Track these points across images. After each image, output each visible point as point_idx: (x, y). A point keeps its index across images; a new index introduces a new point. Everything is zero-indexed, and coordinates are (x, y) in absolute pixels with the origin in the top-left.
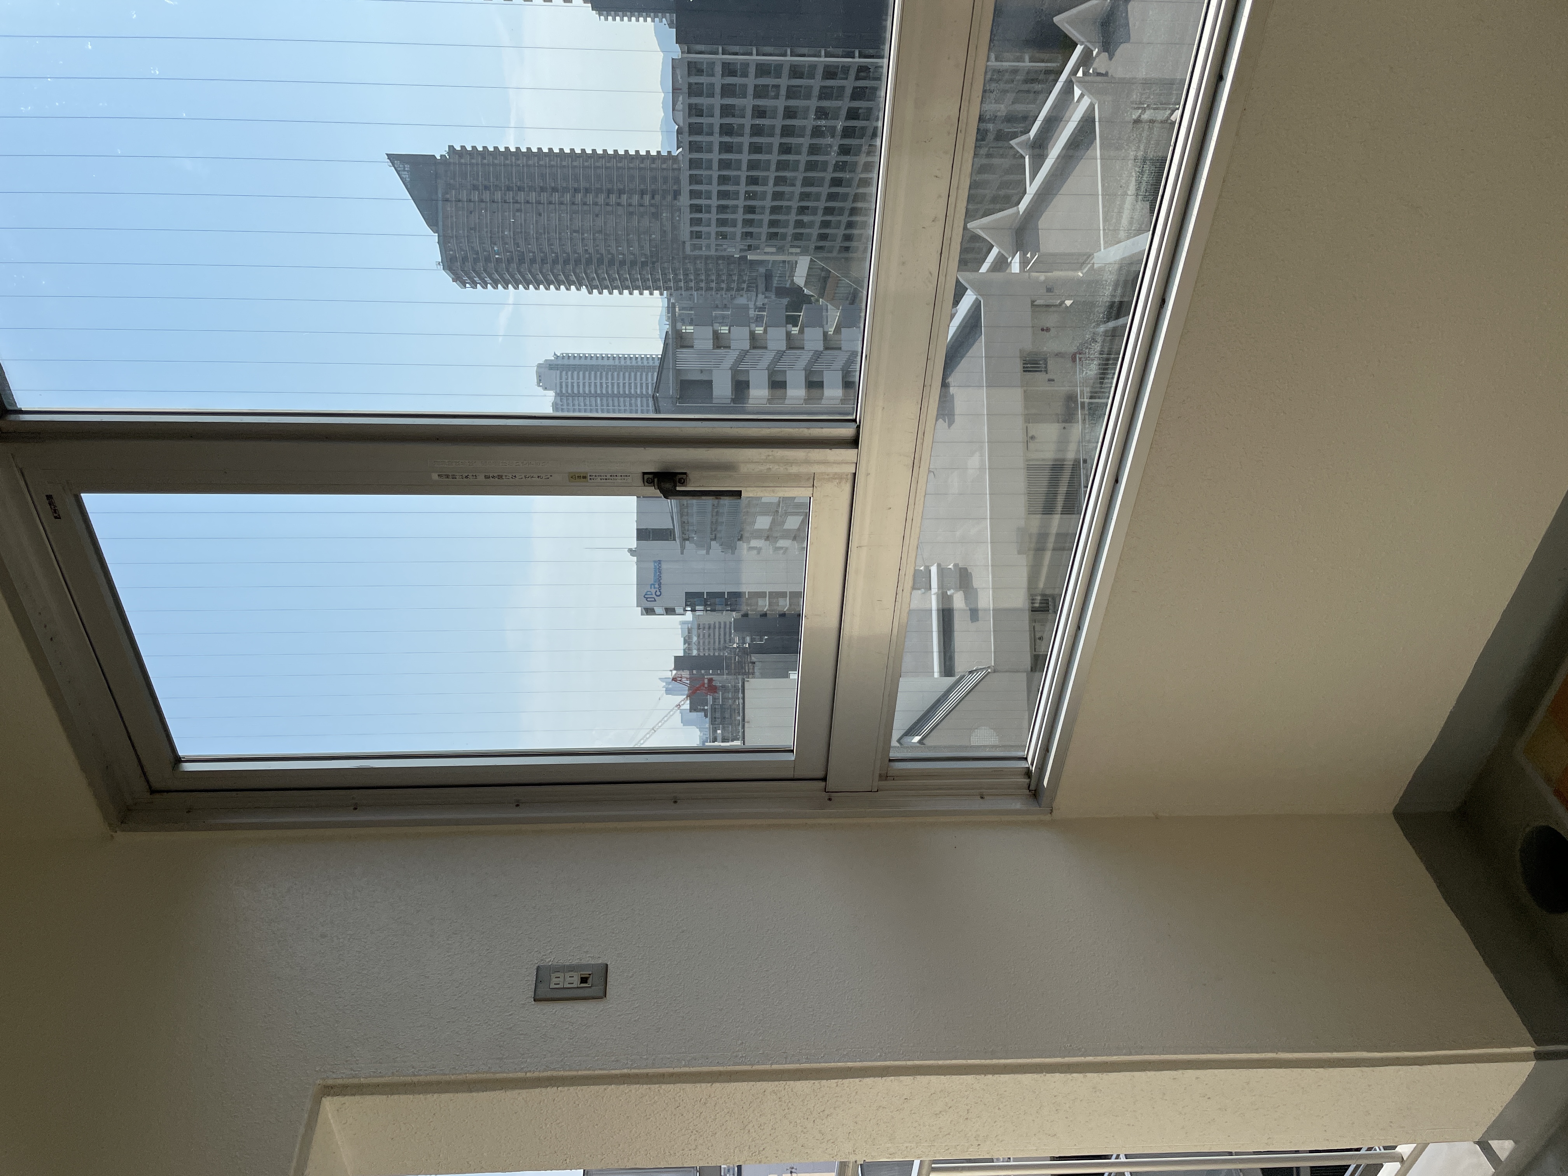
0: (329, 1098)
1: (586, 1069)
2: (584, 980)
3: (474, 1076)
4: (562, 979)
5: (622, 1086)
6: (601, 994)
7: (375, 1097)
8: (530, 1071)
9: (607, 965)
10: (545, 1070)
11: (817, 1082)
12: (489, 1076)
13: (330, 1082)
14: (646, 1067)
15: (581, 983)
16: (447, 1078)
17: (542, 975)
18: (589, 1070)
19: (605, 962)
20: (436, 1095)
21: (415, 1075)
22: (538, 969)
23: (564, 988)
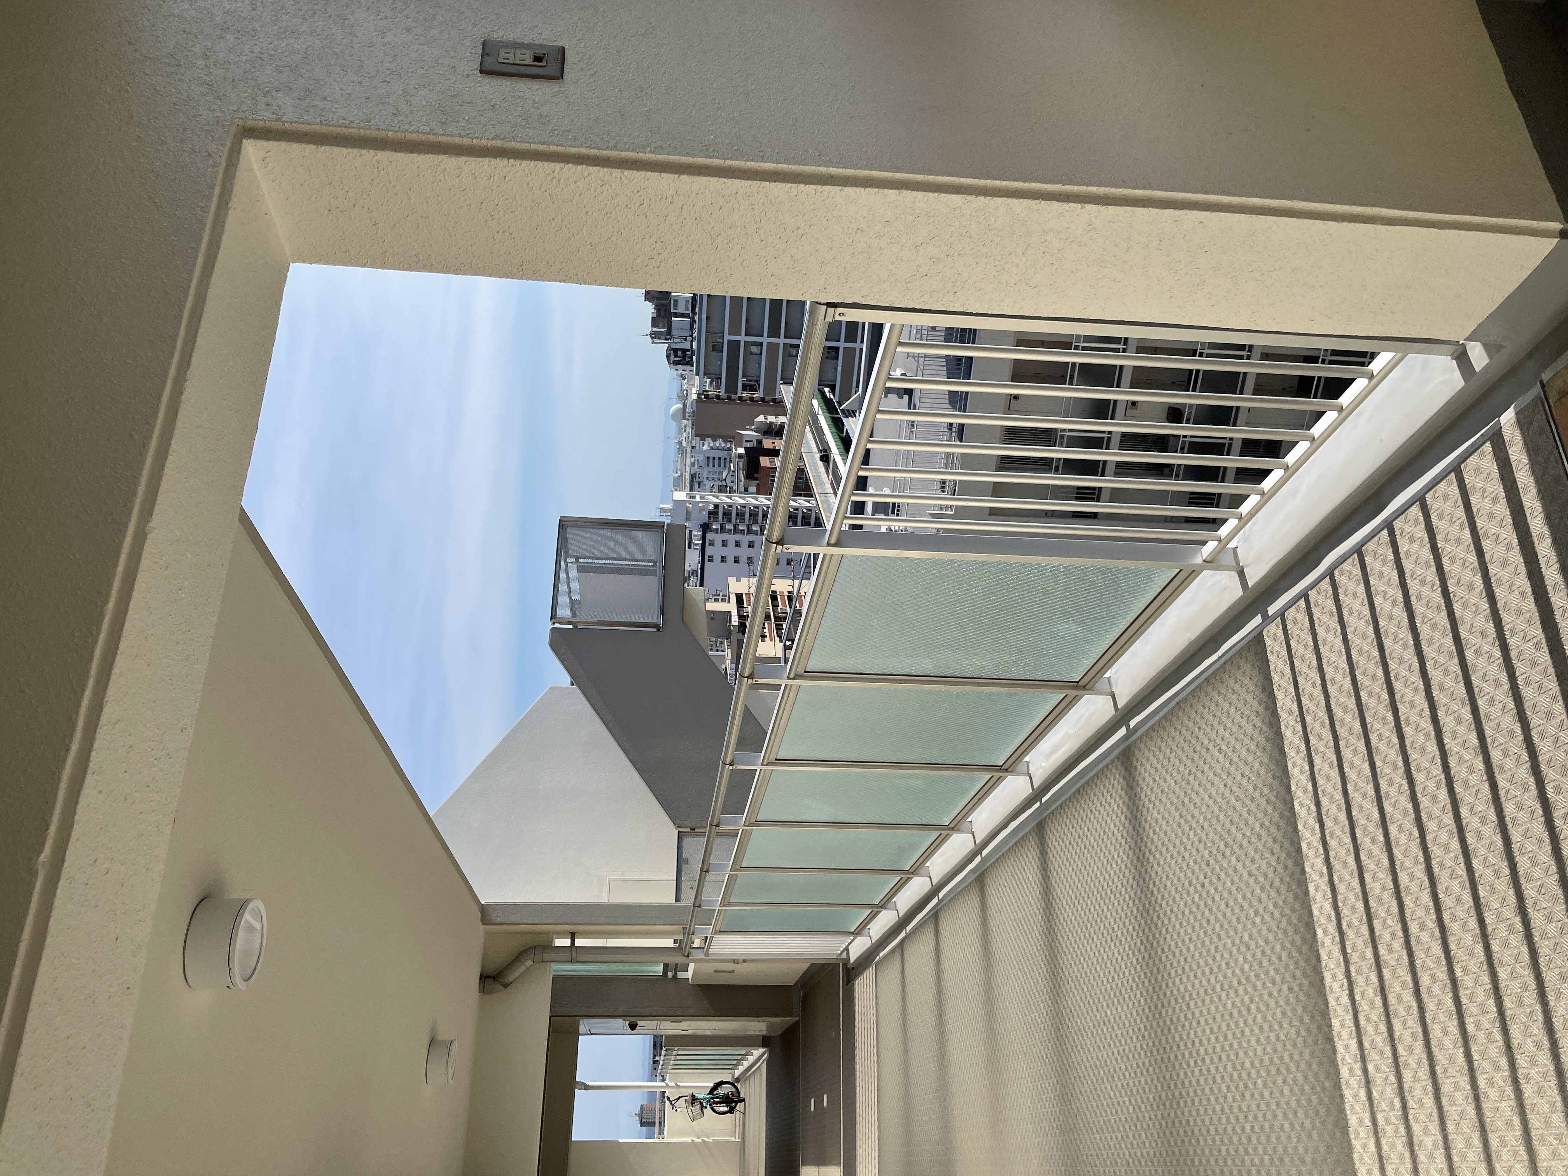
0: (251, 141)
1: (539, 143)
2: (537, 59)
3: (414, 136)
4: (511, 55)
5: (580, 167)
6: (558, 74)
7: (303, 145)
8: (477, 138)
9: (564, 49)
10: (493, 139)
11: (794, 185)
12: (431, 138)
13: (250, 123)
14: (607, 148)
15: (534, 61)
16: (382, 134)
17: (487, 48)
18: (543, 144)
19: (561, 44)
20: (372, 152)
21: (347, 127)
22: (484, 43)
23: (514, 64)
